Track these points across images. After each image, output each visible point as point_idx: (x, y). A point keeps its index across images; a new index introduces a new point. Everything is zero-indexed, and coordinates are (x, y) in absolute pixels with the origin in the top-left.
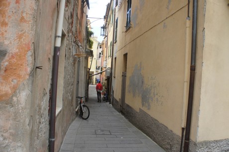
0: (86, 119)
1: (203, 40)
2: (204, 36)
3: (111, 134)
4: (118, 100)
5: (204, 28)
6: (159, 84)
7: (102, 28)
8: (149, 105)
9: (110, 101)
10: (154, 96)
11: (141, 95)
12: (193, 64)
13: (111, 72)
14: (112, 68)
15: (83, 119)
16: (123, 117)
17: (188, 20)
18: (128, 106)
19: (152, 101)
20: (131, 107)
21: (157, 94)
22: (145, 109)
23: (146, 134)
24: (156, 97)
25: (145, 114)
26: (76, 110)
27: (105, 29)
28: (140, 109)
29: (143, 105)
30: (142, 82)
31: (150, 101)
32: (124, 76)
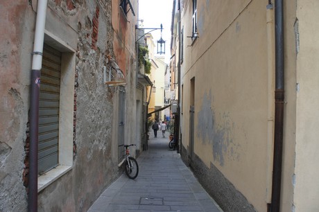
0: (133, 178)
1: (296, 41)
2: (296, 33)
3: (163, 204)
4: (186, 148)
5: (297, 20)
6: (233, 124)
7: (158, 42)
8: (222, 159)
9: (178, 150)
10: (228, 145)
11: (211, 142)
12: (279, 88)
13: (179, 106)
14: (179, 101)
15: (130, 178)
16: (192, 173)
17: (269, 10)
18: (197, 157)
19: (225, 151)
20: (200, 160)
21: (231, 141)
22: (217, 164)
23: (219, 204)
24: (231, 145)
25: (218, 172)
26: (120, 165)
27: (163, 44)
28: (211, 163)
29: (215, 157)
30: (213, 121)
31: (223, 152)
32: (192, 112)
